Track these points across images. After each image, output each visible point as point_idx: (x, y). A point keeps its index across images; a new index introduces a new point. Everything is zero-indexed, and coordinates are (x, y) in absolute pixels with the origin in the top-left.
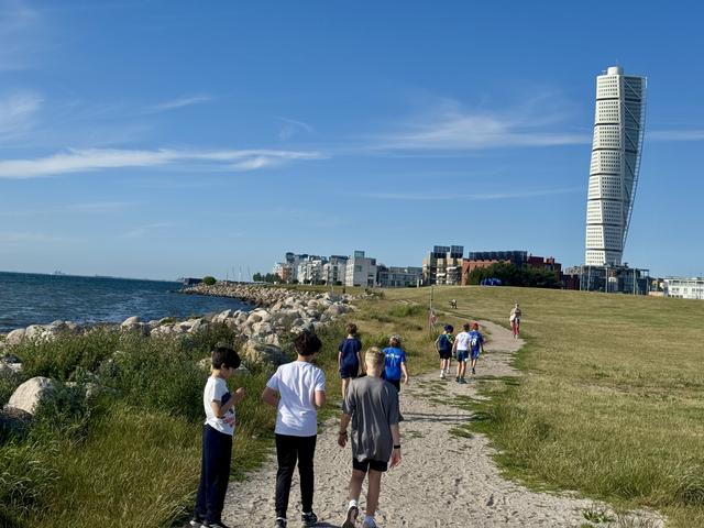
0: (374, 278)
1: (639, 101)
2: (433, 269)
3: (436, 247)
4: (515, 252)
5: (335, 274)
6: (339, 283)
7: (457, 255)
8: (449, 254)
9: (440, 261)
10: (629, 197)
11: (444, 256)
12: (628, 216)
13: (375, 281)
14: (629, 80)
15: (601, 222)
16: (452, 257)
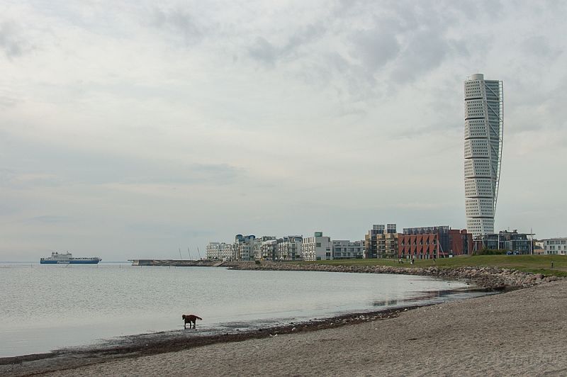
0: (331, 252)
1: (498, 99)
3: (374, 226)
5: (294, 250)
7: (391, 231)
8: (385, 230)
10: (496, 175)
12: (496, 189)
13: (331, 254)
14: (489, 84)
15: (476, 195)
16: (388, 232)
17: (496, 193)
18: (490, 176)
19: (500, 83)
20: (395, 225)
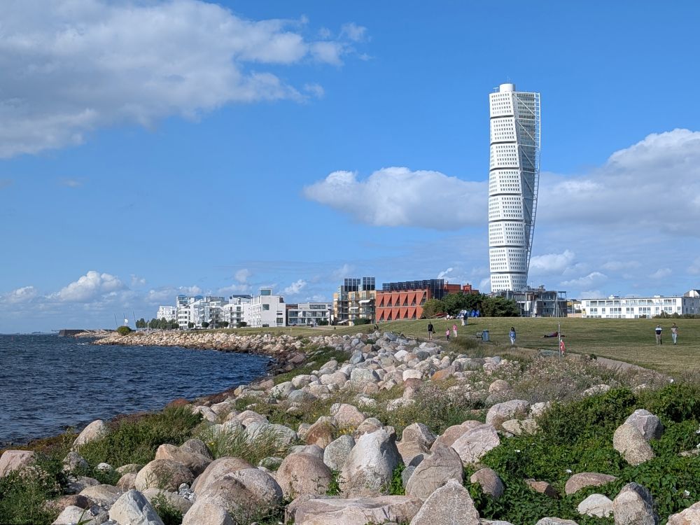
0: (284, 316)
1: (534, 118)
2: (344, 303)
3: (346, 280)
4: (433, 281)
5: (239, 314)
6: (244, 324)
7: (369, 287)
8: (360, 287)
9: (351, 295)
10: (530, 217)
11: (355, 289)
12: (531, 236)
13: (284, 320)
15: (504, 244)
16: (364, 289)
17: (530, 241)
18: (522, 218)
20: (373, 279)
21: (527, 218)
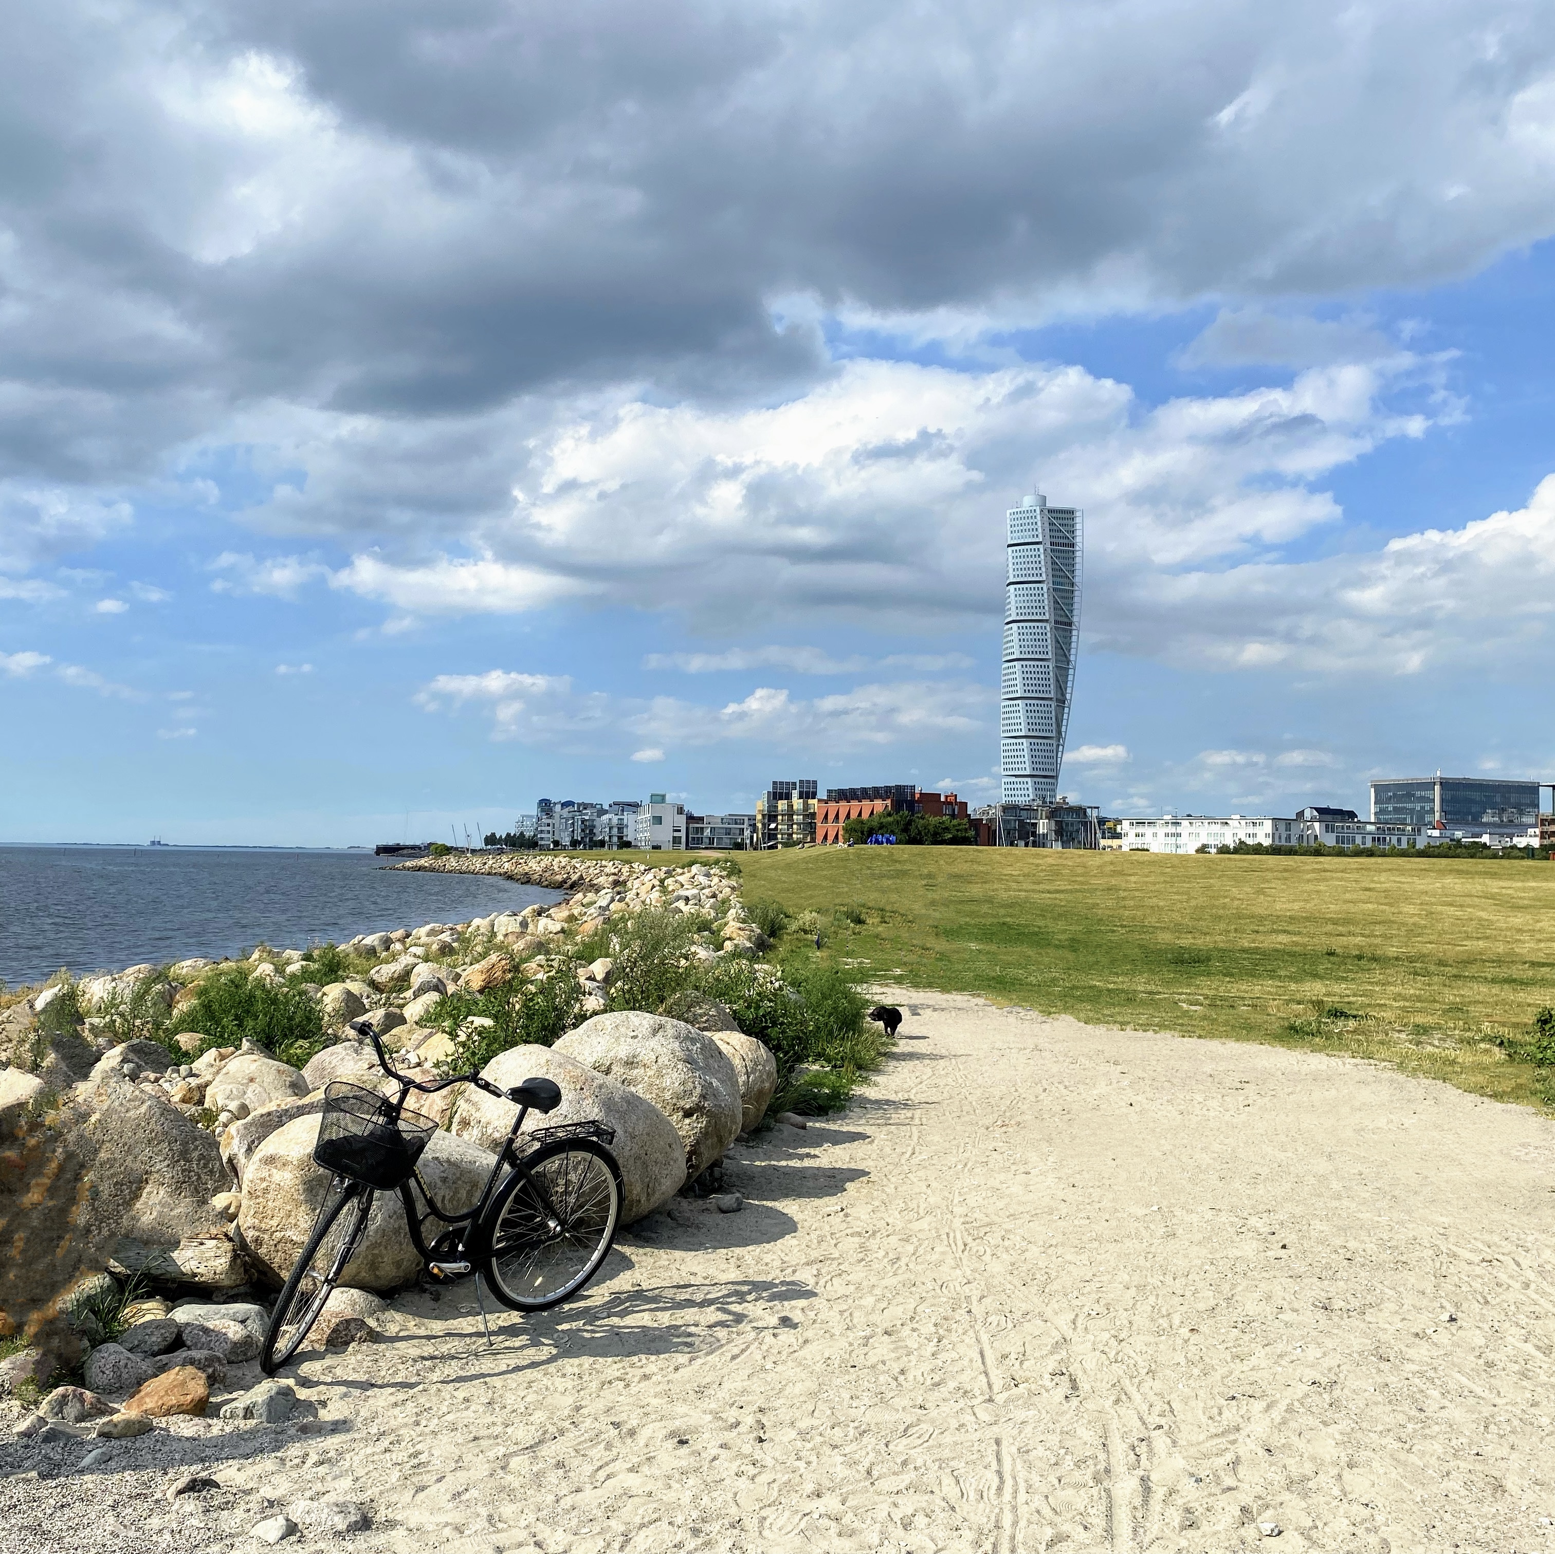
0: (683, 834)
1: (1073, 545)
2: (771, 816)
3: (775, 783)
4: (898, 788)
5: (620, 829)
6: (628, 845)
7: (808, 793)
8: (795, 794)
9: (782, 805)
10: (1063, 695)
11: (788, 797)
12: (1064, 722)
13: (684, 840)
14: (1055, 515)
15: (1023, 734)
16: (801, 797)
17: (1063, 729)
18: (1052, 695)
19: (1078, 514)
20: (815, 782)
21: (1059, 696)
